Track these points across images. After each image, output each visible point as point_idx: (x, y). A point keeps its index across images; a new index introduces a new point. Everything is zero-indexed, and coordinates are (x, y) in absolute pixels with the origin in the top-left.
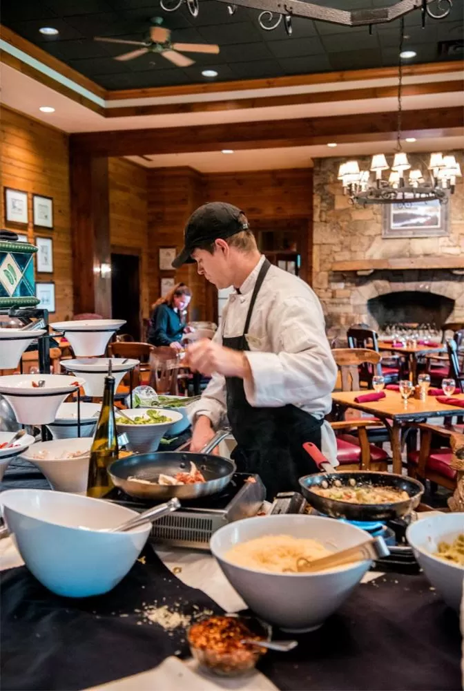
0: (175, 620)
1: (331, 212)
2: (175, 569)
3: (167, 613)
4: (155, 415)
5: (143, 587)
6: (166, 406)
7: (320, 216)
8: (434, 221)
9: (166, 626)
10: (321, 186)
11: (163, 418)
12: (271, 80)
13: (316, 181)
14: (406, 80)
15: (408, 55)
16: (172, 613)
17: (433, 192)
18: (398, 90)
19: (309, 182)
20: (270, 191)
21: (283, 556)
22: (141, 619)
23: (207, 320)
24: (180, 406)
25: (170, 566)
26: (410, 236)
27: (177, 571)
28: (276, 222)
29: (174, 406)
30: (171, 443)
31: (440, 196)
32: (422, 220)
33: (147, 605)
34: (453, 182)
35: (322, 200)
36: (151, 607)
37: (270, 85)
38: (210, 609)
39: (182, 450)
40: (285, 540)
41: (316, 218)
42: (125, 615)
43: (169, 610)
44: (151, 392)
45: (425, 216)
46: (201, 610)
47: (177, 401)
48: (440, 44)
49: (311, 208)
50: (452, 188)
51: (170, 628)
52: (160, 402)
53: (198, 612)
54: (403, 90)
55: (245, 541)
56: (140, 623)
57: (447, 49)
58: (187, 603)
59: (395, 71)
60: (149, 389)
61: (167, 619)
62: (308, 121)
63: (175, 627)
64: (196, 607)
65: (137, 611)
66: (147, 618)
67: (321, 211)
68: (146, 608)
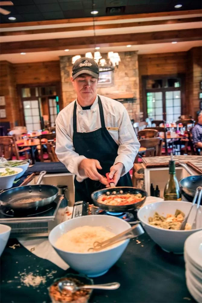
0: (38, 280)
1: (68, 78)
2: (32, 249)
3: (33, 277)
4: (10, 171)
5: (17, 262)
6: (12, 166)
7: (65, 80)
8: (108, 81)
9: (34, 285)
10: (64, 67)
11: (13, 172)
12: (39, 22)
13: (62, 66)
14: (97, 23)
15: (95, 12)
16: (36, 276)
17: (110, 68)
18: (94, 27)
19: (58, 66)
20: (43, 70)
21: (86, 238)
22: (19, 284)
23: (21, 125)
24: (19, 165)
25: (29, 248)
26: (100, 87)
27: (33, 250)
28: (46, 83)
29: (16, 165)
30: (17, 182)
31: (112, 70)
32: (104, 80)
33: (21, 273)
34: (118, 64)
35: (65, 73)
36: (23, 273)
37: (39, 24)
38: (55, 270)
39: (22, 185)
40: (87, 229)
41: (63, 81)
42: (10, 281)
43: (33, 275)
44: (4, 160)
45: (105, 79)
46: (50, 272)
47: (17, 163)
48: (107, 8)
49: (60, 77)
50: (117, 66)
51: (36, 286)
52: (9, 164)
53: (49, 273)
54: (96, 27)
55: (67, 232)
56: (19, 287)
57: (110, 10)
58: (42, 269)
59: (91, 19)
60: (3, 159)
61: (34, 281)
62: (57, 40)
63: (38, 285)
64: (48, 270)
65: (16, 277)
66: (23, 283)
67: (65, 78)
68: (21, 275)
